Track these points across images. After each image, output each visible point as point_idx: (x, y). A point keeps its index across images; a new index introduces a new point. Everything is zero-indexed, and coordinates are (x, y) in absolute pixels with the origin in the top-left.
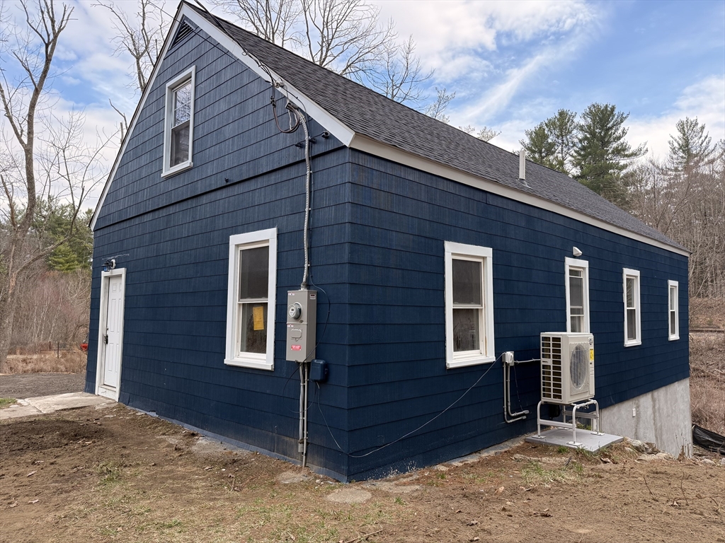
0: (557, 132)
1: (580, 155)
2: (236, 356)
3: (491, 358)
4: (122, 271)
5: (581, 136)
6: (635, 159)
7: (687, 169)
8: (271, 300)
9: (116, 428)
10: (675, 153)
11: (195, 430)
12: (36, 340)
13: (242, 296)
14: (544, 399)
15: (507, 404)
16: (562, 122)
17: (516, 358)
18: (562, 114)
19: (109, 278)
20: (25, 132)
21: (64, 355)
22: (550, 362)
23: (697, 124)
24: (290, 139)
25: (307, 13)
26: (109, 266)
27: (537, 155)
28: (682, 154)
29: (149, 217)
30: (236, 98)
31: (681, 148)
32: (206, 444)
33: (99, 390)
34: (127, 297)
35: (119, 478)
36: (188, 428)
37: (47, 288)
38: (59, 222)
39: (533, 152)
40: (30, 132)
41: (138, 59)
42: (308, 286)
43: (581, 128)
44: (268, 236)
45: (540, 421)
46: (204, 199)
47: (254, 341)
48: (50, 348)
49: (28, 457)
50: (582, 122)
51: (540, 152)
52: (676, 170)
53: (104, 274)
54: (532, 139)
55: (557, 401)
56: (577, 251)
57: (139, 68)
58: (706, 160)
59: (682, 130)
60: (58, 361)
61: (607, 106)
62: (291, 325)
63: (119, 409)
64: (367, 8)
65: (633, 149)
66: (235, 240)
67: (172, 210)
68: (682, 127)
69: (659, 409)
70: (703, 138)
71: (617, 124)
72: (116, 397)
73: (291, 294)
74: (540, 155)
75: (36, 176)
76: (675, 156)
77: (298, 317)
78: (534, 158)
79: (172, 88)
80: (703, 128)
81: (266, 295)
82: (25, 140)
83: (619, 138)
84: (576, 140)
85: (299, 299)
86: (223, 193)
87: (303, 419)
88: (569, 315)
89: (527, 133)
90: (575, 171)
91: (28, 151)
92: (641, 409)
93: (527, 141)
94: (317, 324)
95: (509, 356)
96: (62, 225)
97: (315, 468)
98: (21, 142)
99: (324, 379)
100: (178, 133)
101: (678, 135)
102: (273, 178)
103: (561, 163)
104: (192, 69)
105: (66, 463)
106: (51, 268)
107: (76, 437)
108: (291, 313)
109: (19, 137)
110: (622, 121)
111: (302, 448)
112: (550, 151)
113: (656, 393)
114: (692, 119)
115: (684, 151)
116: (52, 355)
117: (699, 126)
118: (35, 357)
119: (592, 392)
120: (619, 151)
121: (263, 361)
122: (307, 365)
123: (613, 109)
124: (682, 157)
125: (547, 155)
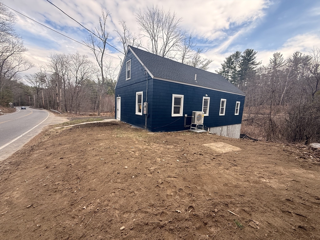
0: (235, 58)
1: (241, 64)
2: (137, 113)
3: (182, 115)
4: (120, 97)
5: (242, 59)
6: (257, 66)
7: (274, 68)
8: (142, 104)
9: (120, 124)
10: (271, 63)
11: (132, 125)
12: (105, 110)
13: (138, 103)
14: (192, 123)
15: (185, 124)
16: (237, 55)
17: (187, 116)
18: (237, 52)
19: (118, 98)
20: (101, 64)
21: (111, 114)
22: (193, 117)
23: (280, 54)
24: (145, 76)
25: (163, 31)
26: (118, 96)
27: (228, 65)
28: (273, 64)
29: (124, 88)
30: (137, 67)
31: (273, 62)
32: (133, 127)
33: (117, 119)
34: (121, 102)
35: (119, 129)
36: (131, 125)
37: (107, 99)
38: (109, 83)
39: (227, 64)
40: (102, 64)
41: (124, 44)
42: (147, 102)
43: (242, 57)
44: (142, 93)
45: (191, 127)
46: (133, 85)
47: (140, 111)
48: (108, 112)
49: (107, 126)
50: (243, 55)
51: (230, 64)
52: (271, 68)
53: (117, 98)
54: (227, 60)
55: (194, 124)
56: (207, 95)
57: (124, 47)
58: (281, 65)
59: (275, 56)
60: (110, 115)
61: (251, 50)
62: (144, 108)
63: (120, 122)
64: (179, 28)
65: (257, 62)
66: (137, 93)
67: (128, 87)
68: (274, 56)
69: (229, 129)
70: (281, 59)
71: (253, 55)
72: (120, 120)
73: (144, 103)
74: (229, 65)
75: (104, 74)
76: (271, 64)
77: (145, 107)
78: (227, 65)
79: (127, 63)
80: (282, 55)
81: (141, 103)
82: (101, 66)
83: (253, 59)
84: (240, 60)
85: (145, 104)
86: (135, 84)
87: (146, 123)
88: (203, 108)
89: (226, 58)
90: (239, 69)
91: (102, 69)
92: (223, 129)
93: (226, 61)
94: (148, 108)
95: (186, 115)
96: (109, 84)
97: (147, 130)
98: (100, 67)
99: (149, 117)
100: (128, 72)
101: (273, 58)
102: (143, 83)
103: (235, 67)
104: (130, 60)
105: (112, 127)
106: (108, 94)
107: (113, 125)
108: (144, 106)
109: (100, 66)
110: (255, 54)
111: (146, 127)
112: (232, 64)
113: (228, 126)
114: (278, 52)
115: (274, 63)
116: (109, 113)
117: (281, 55)
118: (106, 114)
119: (203, 123)
120: (253, 63)
121: (141, 114)
122: (146, 114)
123: (253, 50)
124: (273, 65)
125: (231, 65)
